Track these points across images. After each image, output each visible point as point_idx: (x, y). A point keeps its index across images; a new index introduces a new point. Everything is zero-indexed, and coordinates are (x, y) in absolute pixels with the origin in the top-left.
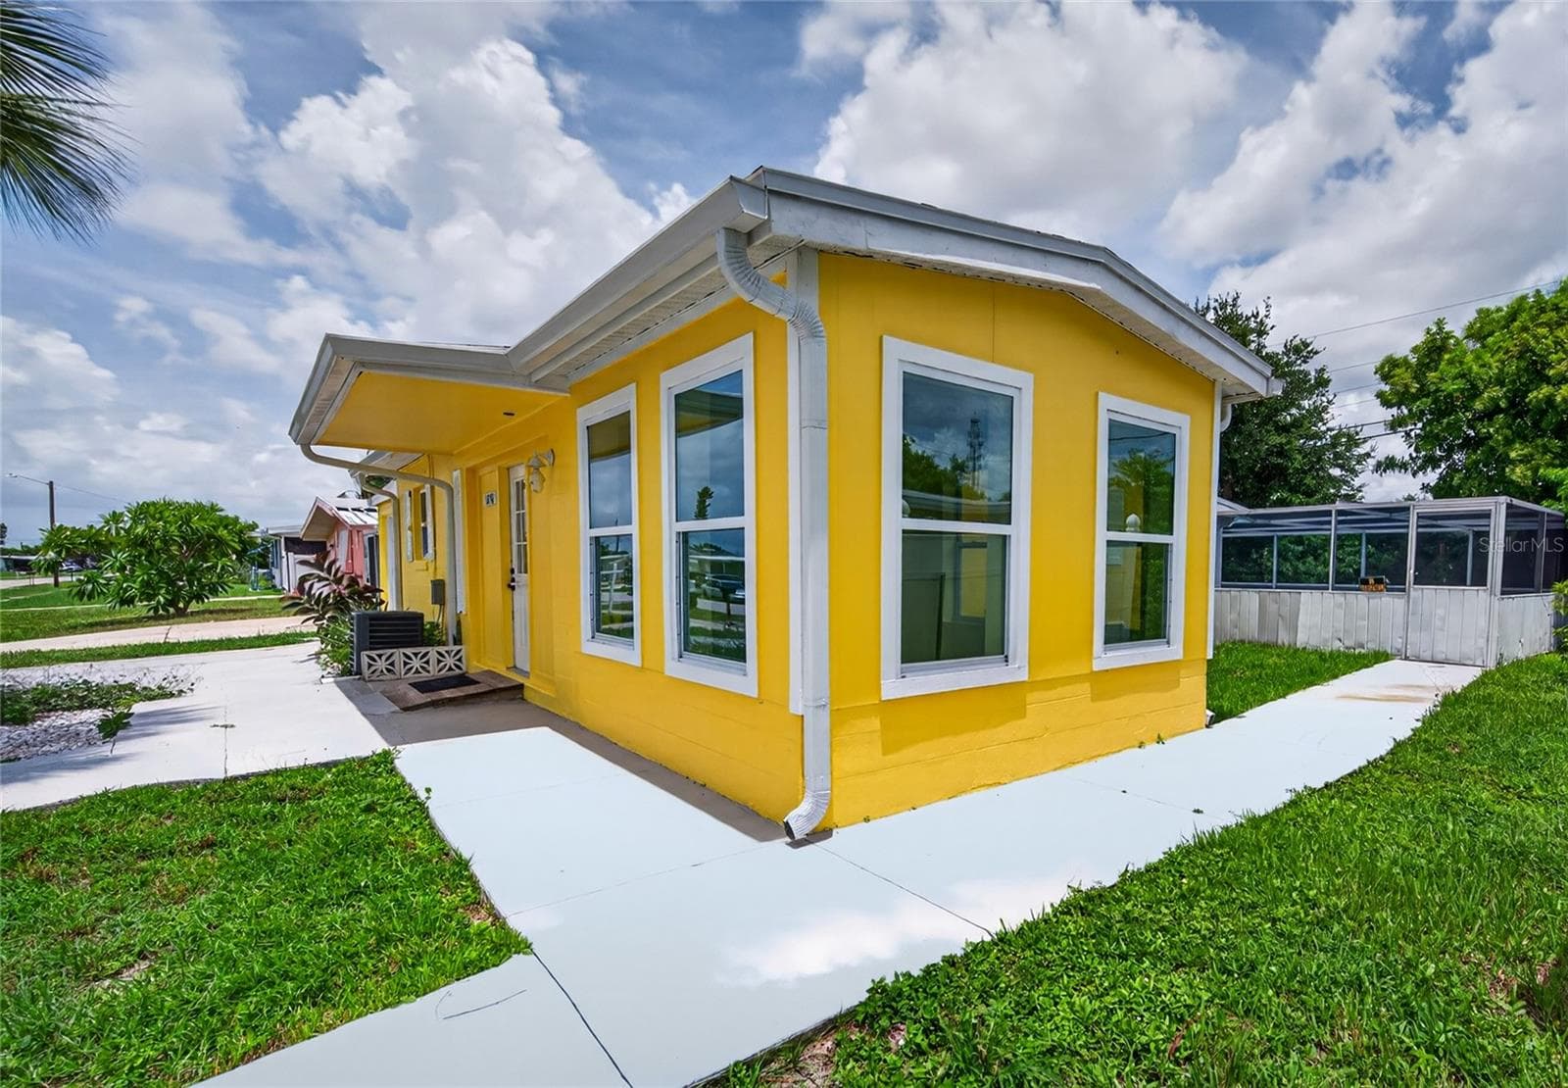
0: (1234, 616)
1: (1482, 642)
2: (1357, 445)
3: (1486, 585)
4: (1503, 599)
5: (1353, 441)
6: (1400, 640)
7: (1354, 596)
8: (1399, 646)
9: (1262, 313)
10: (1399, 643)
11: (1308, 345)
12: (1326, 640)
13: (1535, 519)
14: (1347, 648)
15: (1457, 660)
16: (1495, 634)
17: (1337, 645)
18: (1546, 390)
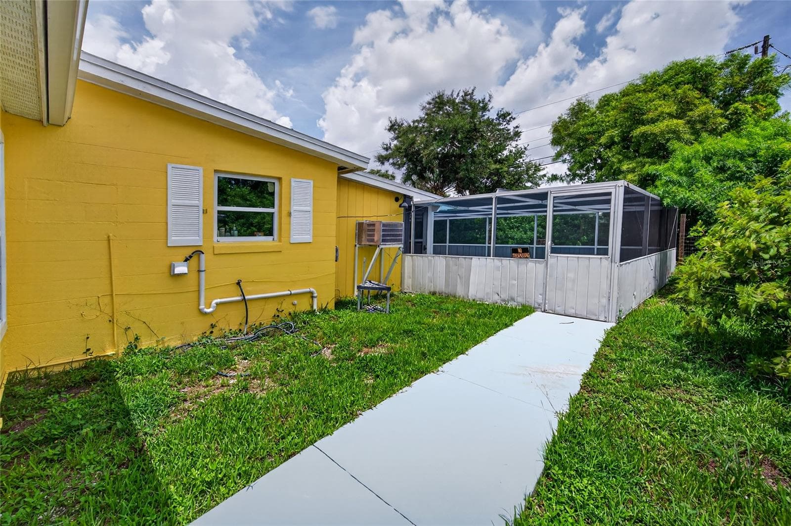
0: (429, 274)
1: (604, 301)
2: (539, 170)
3: (608, 255)
4: (621, 265)
5: (537, 169)
6: (540, 296)
7: (508, 261)
8: (540, 301)
9: (487, 100)
10: (540, 299)
11: (510, 114)
12: (488, 294)
13: (642, 203)
14: (504, 300)
15: (584, 314)
16: (615, 295)
17: (496, 298)
18: (643, 129)
